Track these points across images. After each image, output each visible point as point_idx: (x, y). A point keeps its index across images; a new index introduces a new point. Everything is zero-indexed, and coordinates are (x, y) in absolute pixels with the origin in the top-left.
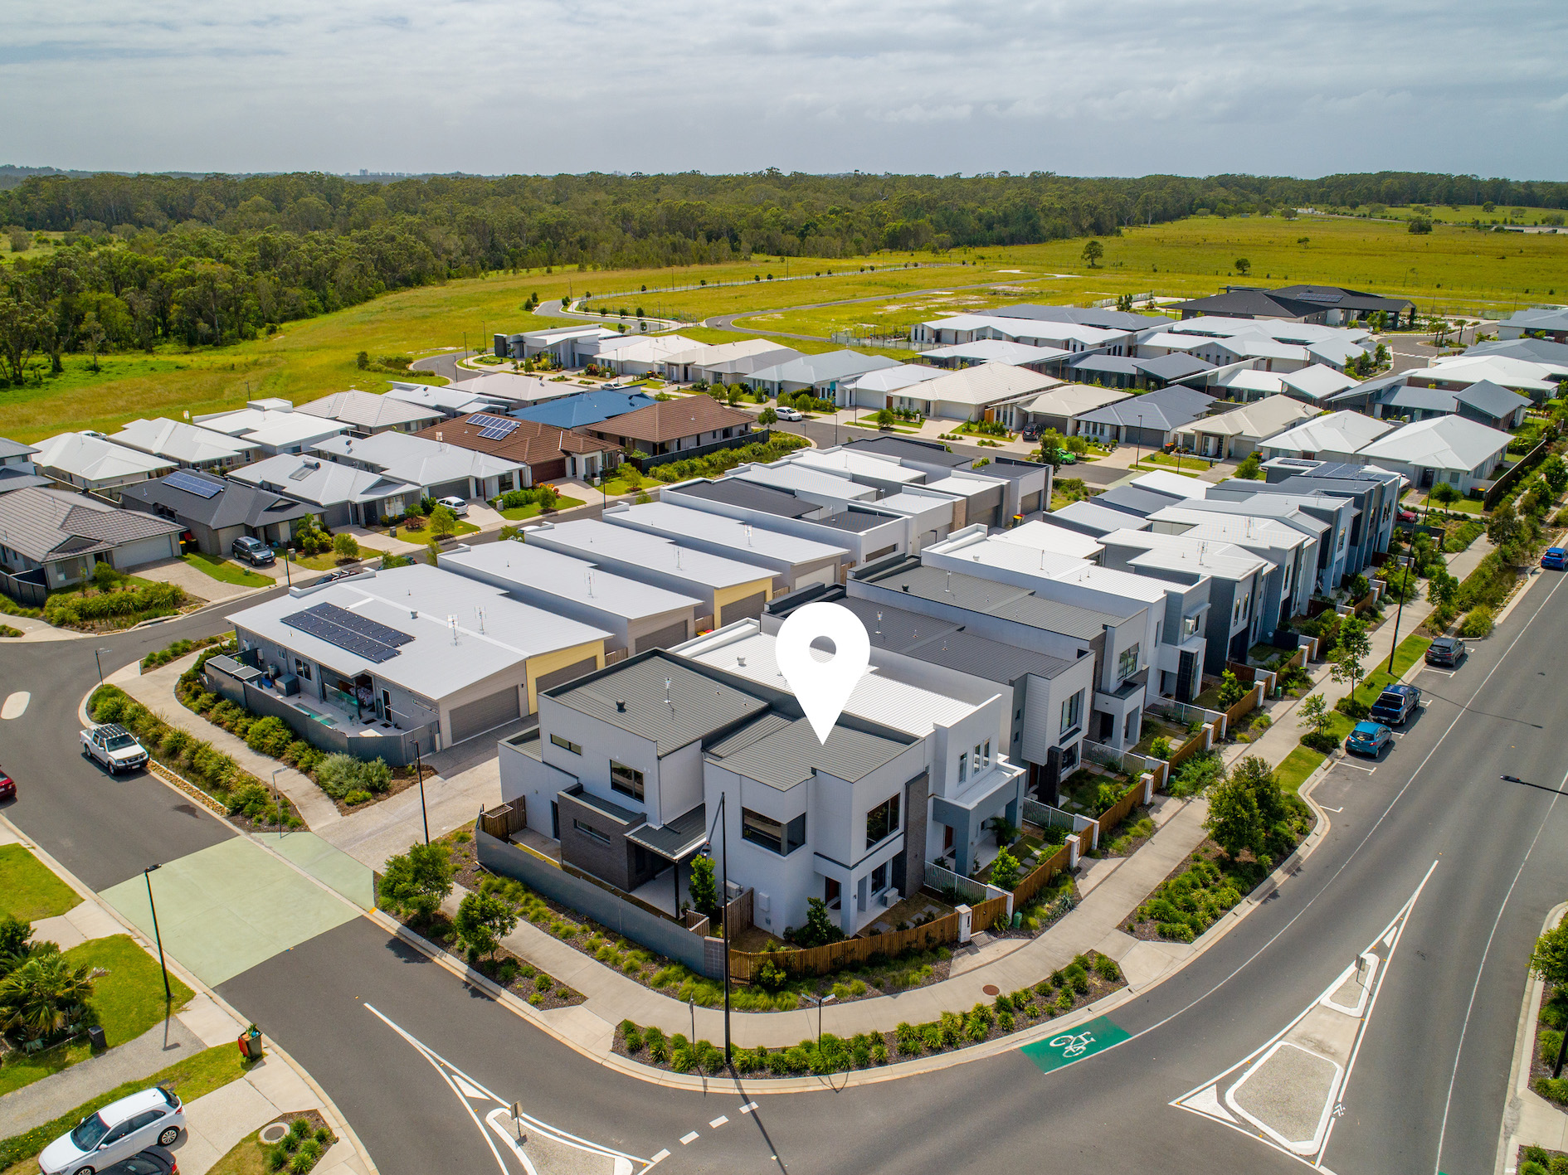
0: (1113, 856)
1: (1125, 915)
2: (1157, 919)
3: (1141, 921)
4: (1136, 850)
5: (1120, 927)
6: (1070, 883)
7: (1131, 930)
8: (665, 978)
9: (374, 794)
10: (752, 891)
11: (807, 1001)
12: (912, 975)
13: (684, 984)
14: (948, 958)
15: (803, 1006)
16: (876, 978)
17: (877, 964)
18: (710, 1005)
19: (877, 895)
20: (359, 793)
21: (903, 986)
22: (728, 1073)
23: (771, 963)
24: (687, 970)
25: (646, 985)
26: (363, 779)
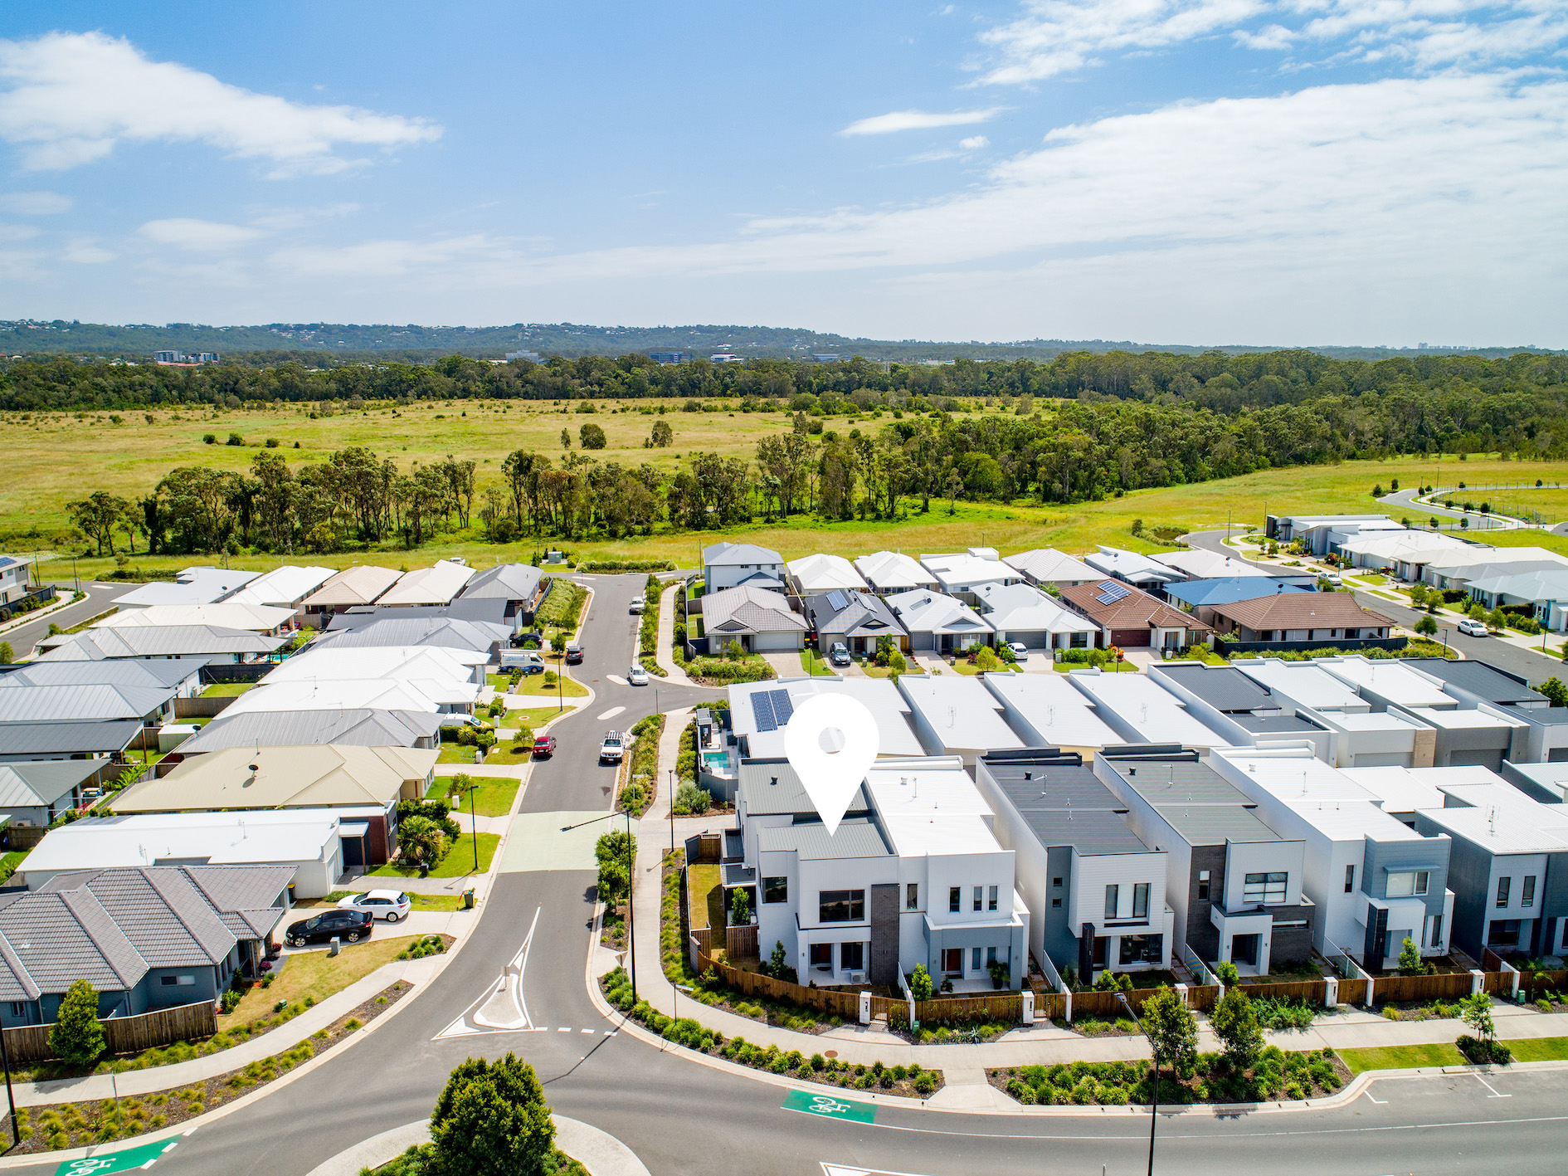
0: (1077, 1031)
1: (1007, 1066)
2: (1023, 1078)
4: (1103, 1037)
5: (988, 1071)
6: (1000, 1028)
7: (993, 1075)
8: (672, 958)
9: (692, 813)
10: (758, 928)
11: (721, 1004)
12: (794, 1020)
13: (675, 965)
14: (836, 1025)
15: (714, 1006)
16: (774, 1013)
17: (785, 1005)
18: (672, 981)
19: (847, 971)
20: (684, 808)
21: (783, 1025)
22: (626, 1014)
23: (711, 967)
24: (686, 959)
25: (661, 957)
26: (691, 800)
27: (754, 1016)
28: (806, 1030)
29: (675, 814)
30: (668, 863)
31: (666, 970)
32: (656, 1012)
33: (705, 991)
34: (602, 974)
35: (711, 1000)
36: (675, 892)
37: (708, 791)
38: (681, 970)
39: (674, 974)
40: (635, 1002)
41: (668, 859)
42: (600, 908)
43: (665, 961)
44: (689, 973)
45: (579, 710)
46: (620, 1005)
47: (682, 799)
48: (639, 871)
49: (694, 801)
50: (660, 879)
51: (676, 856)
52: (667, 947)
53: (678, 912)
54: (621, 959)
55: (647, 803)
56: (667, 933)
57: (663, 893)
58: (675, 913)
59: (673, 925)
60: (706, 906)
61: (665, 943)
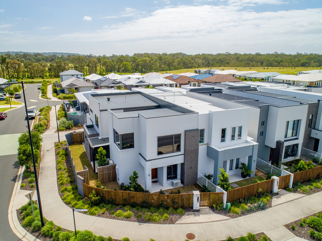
0: (299, 192)
1: (293, 221)
2: (312, 227)
3: (301, 226)
4: (314, 193)
5: (287, 226)
6: (268, 198)
7: (293, 229)
8: (66, 190)
9: (66, 129)
10: (115, 165)
11: (104, 214)
12: (156, 216)
13: (69, 194)
14: (182, 215)
15: (99, 216)
16: (140, 213)
17: (146, 207)
18: (68, 204)
19: (170, 181)
20: (62, 128)
21: (149, 221)
22: (37, 234)
23: (94, 192)
24: (75, 189)
25: (59, 190)
26: (65, 125)
27: (127, 218)
28: (165, 221)
29: (58, 131)
30: (57, 147)
31: (63, 197)
32: (59, 229)
33: (92, 207)
34: (19, 207)
35: (96, 212)
36: (63, 157)
37: (72, 121)
38: (73, 196)
39: (69, 199)
40: (43, 225)
41: (57, 145)
42: (22, 169)
43: (62, 193)
44: (78, 197)
45: (18, 108)
46: (32, 228)
47: (61, 125)
48: (43, 152)
49: (67, 125)
50: (54, 153)
51: (61, 144)
52: (62, 184)
53: (66, 166)
54: (30, 196)
55: (46, 128)
56: (61, 177)
57: (56, 159)
58: (64, 166)
59: (64, 172)
60: (80, 161)
61: (61, 182)
